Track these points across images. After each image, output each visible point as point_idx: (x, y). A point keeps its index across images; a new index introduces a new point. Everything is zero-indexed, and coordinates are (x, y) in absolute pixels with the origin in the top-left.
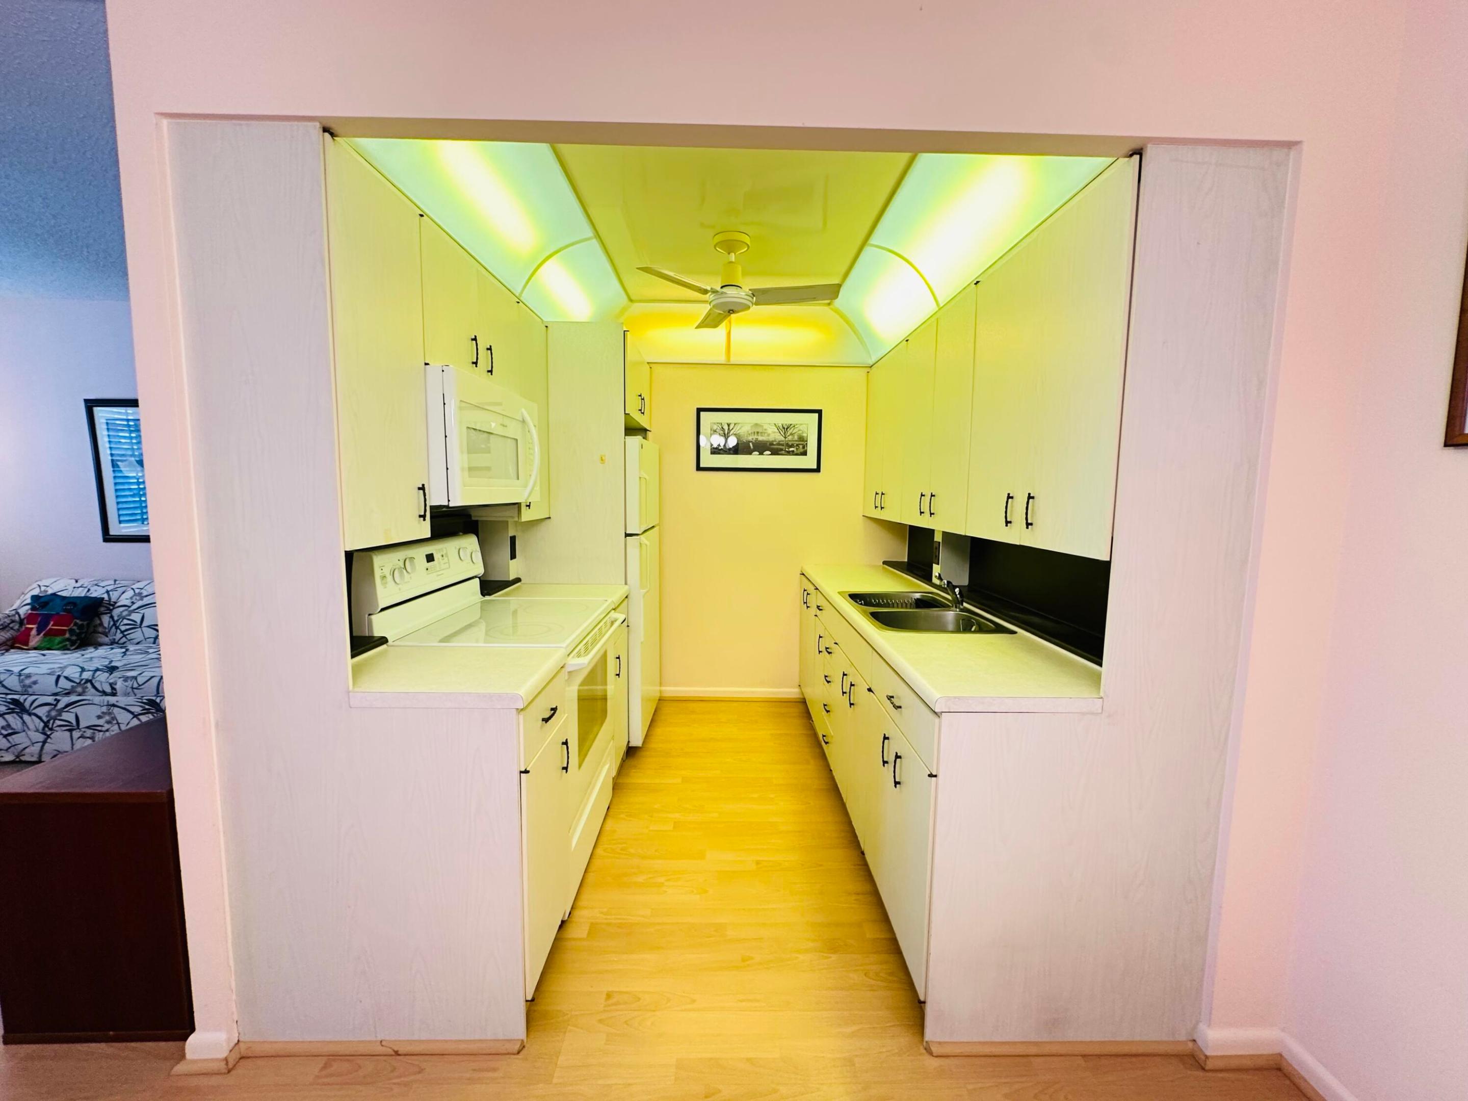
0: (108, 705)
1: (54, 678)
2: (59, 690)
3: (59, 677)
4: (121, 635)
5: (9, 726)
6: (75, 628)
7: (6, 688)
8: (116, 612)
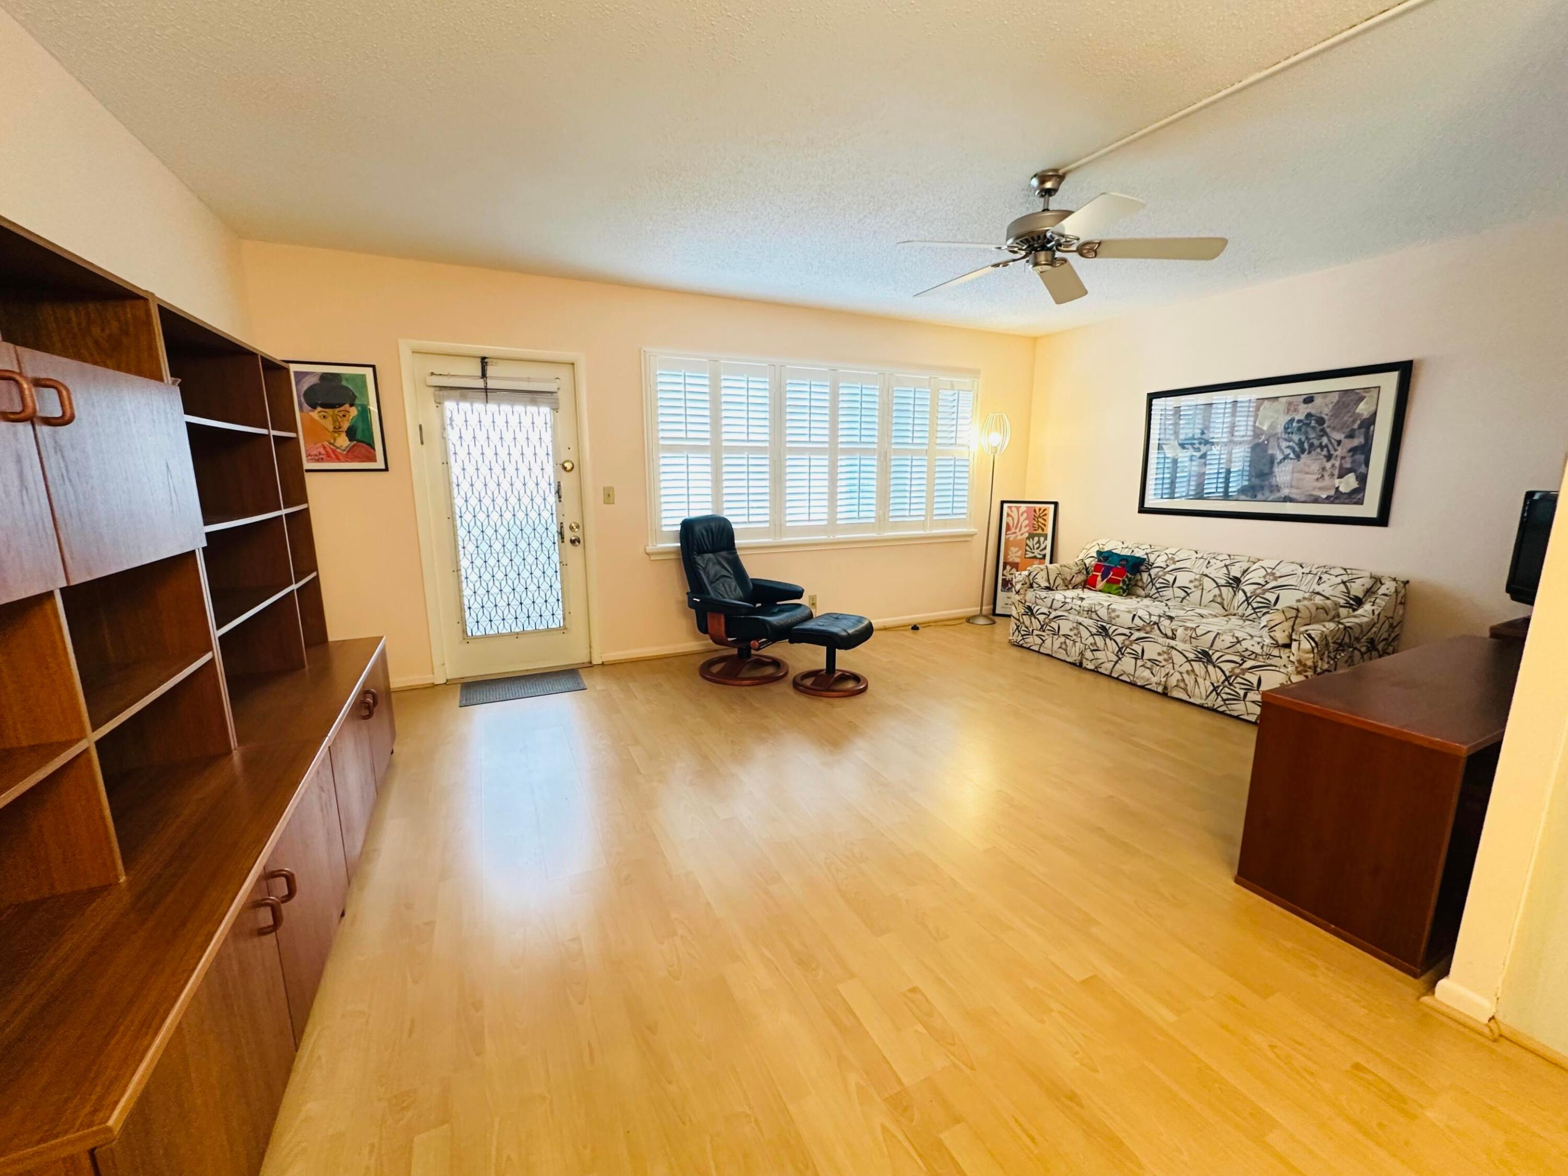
0: (1168, 646)
1: (1132, 615)
2: (1133, 626)
3: (1134, 615)
4: (1156, 591)
5: (1095, 643)
6: (1126, 579)
7: (1098, 616)
8: (1153, 572)
